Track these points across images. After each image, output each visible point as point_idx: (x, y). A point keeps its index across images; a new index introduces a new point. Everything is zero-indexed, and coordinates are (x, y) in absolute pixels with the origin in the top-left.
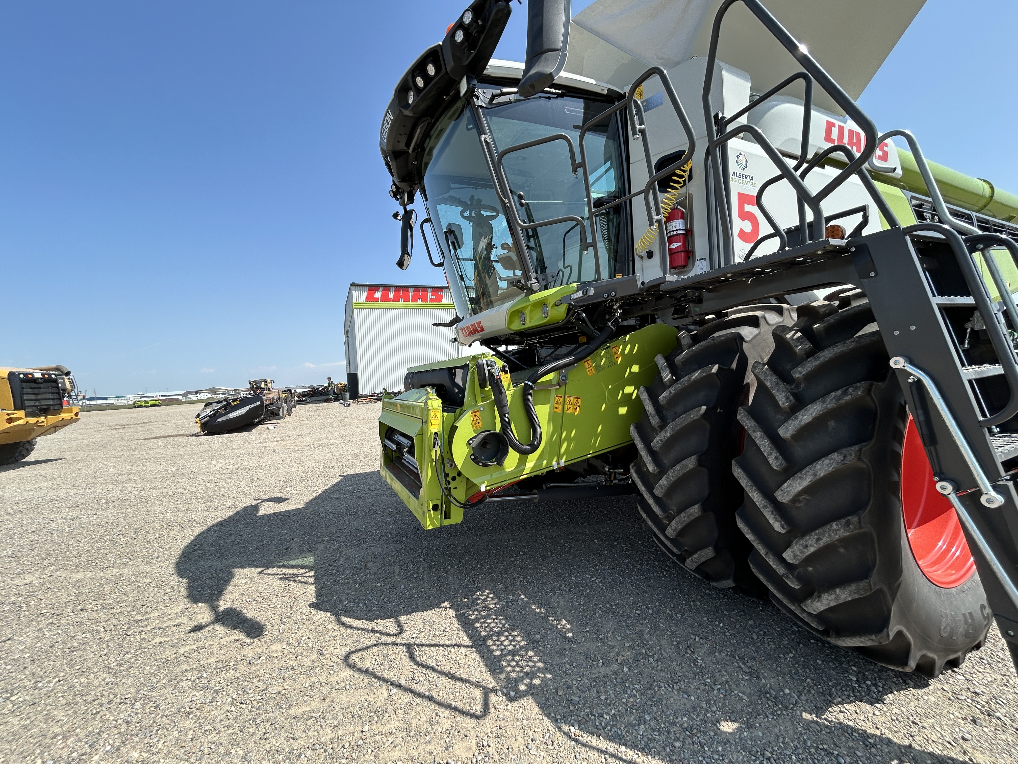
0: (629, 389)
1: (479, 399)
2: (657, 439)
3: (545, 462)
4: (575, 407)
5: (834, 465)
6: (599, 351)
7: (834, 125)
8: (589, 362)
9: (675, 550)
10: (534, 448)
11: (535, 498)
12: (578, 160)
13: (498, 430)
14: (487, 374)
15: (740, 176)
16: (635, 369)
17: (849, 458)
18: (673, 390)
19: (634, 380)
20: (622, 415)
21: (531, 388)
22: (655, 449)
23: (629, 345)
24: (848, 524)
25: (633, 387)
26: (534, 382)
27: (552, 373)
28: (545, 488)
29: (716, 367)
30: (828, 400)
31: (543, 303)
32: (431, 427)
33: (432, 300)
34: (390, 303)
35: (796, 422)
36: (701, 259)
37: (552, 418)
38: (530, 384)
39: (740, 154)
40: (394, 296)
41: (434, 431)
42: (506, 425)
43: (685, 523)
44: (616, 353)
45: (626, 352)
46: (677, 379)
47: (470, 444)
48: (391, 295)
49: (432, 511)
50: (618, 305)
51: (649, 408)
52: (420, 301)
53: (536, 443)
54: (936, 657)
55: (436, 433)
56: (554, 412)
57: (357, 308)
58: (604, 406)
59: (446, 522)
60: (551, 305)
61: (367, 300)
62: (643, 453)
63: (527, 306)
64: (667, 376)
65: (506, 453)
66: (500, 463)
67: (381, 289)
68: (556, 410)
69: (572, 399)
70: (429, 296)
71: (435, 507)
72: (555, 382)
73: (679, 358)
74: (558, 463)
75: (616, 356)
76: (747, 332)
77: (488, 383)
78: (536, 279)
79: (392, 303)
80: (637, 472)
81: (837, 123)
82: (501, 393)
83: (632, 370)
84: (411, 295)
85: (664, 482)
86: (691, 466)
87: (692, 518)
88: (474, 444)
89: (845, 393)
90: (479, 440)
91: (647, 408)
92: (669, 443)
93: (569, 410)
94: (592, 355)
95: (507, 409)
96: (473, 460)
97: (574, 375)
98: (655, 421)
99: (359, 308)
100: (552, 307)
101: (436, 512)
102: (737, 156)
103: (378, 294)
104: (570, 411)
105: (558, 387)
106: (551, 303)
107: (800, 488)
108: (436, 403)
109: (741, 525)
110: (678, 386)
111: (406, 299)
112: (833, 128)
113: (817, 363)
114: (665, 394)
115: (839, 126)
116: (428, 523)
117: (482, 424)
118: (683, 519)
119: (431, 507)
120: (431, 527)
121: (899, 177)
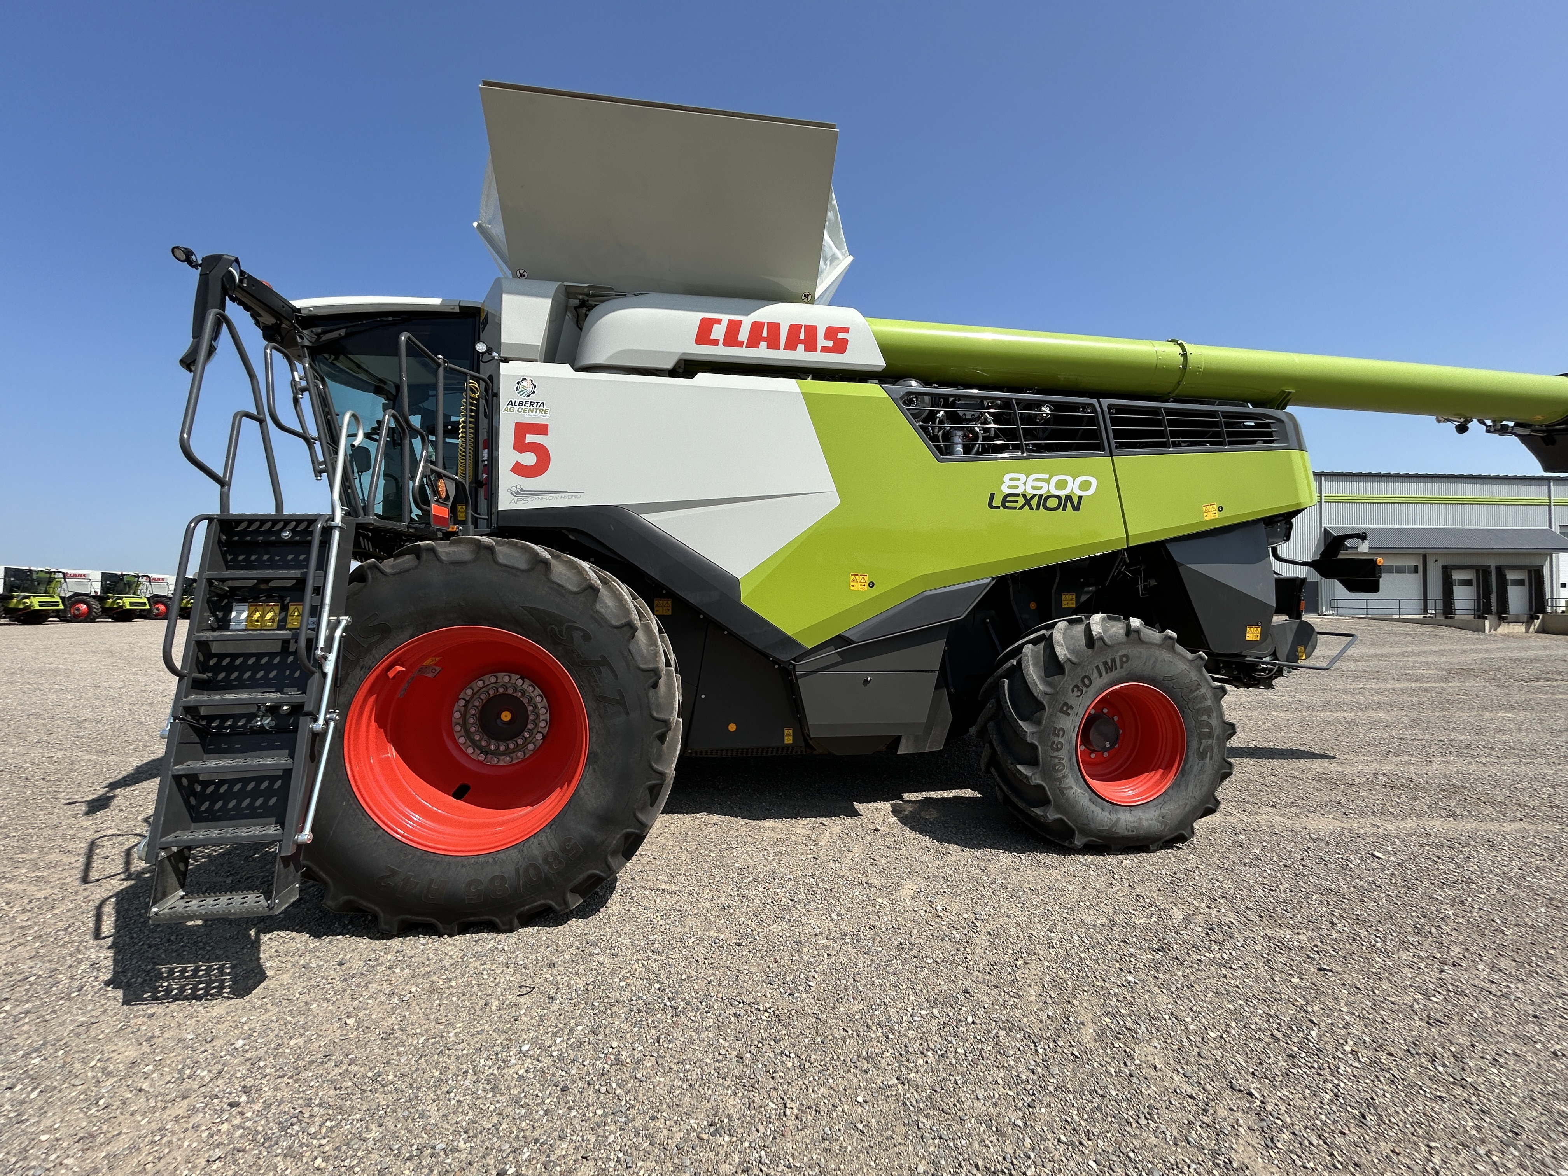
7: (718, 321)
39: (525, 380)
81: (733, 318)
102: (518, 383)
112: (715, 325)
115: (731, 321)
121: (880, 369)
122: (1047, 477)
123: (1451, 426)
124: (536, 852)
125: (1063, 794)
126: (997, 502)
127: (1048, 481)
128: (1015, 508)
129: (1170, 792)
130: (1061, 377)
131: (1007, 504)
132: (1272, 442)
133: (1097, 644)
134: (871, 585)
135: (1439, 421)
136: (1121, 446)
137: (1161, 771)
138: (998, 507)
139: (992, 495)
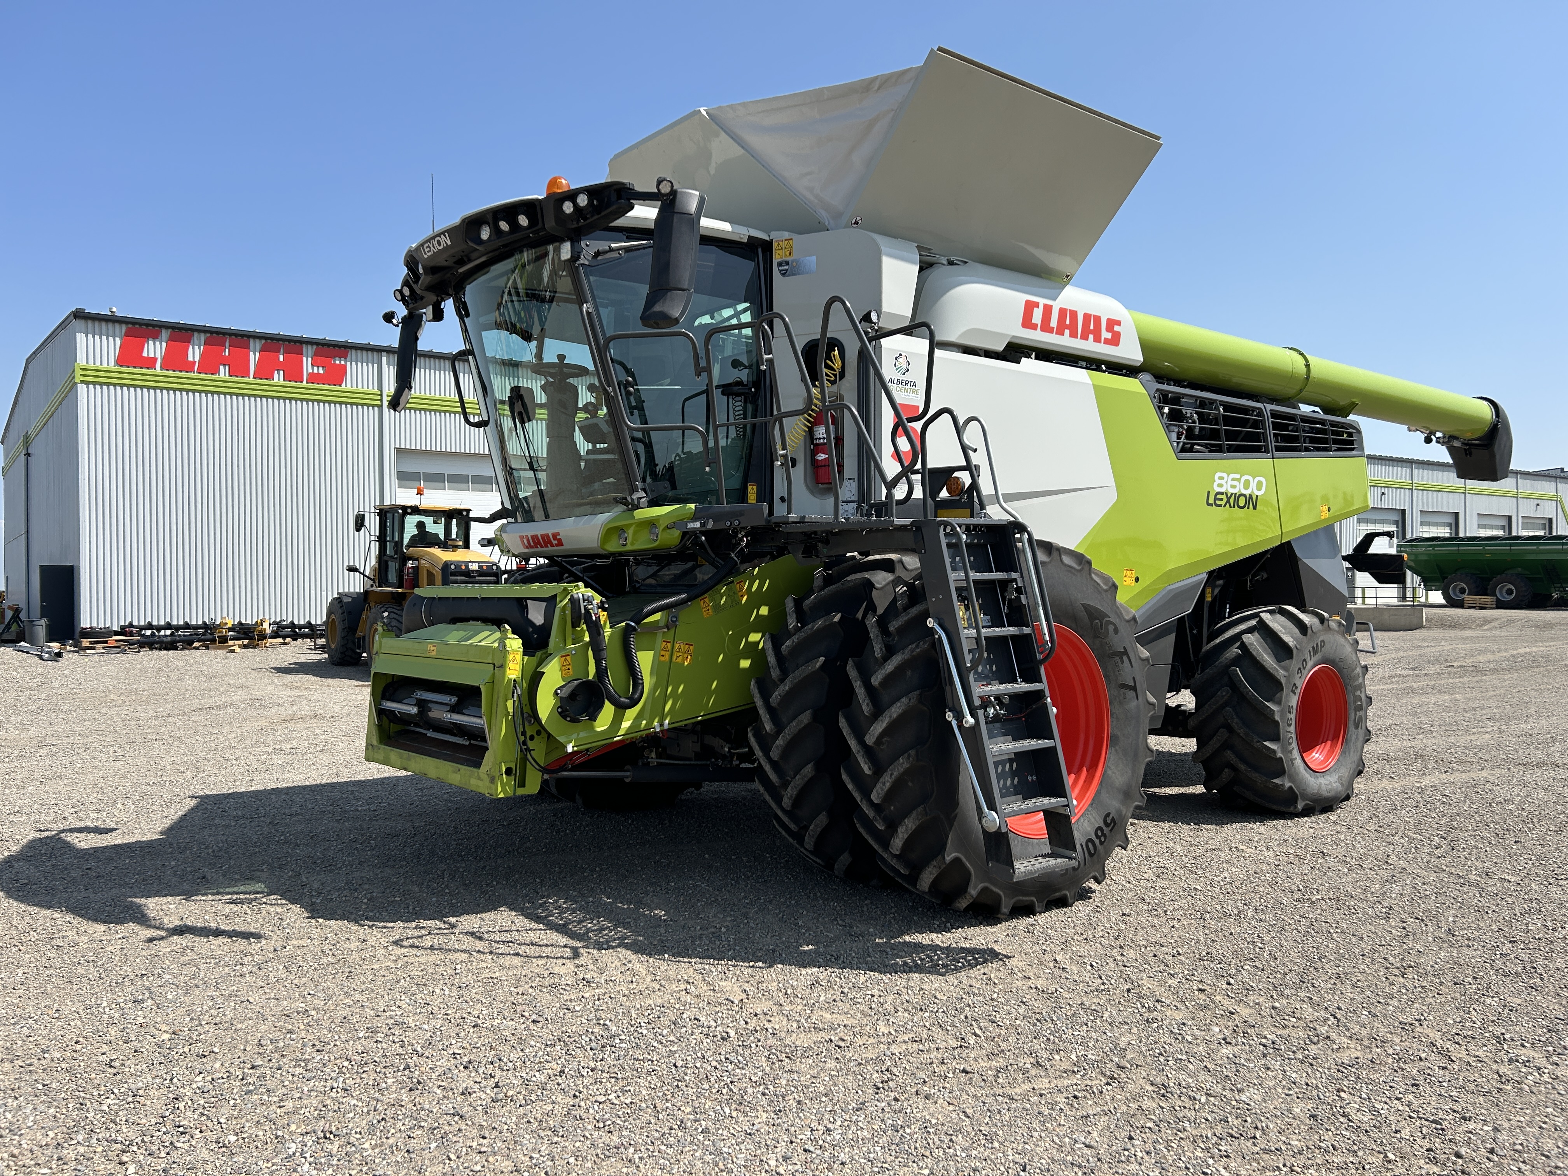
0: (754, 637)
1: (569, 641)
2: (777, 693)
3: (644, 722)
4: (686, 655)
5: (903, 707)
6: (718, 587)
7: (1037, 305)
8: (706, 600)
9: (792, 826)
10: (633, 703)
11: (627, 777)
12: (703, 363)
13: (590, 678)
14: (583, 611)
15: (899, 382)
16: (764, 611)
17: (912, 701)
18: (795, 638)
19: (760, 625)
20: (744, 670)
21: (634, 629)
22: (773, 705)
23: (757, 581)
24: (909, 756)
25: (760, 635)
26: (638, 622)
27: (660, 613)
28: (640, 764)
29: (839, 615)
30: (906, 651)
31: (651, 524)
32: (508, 672)
33: (312, 378)
34: (190, 375)
35: (883, 672)
36: (850, 479)
37: (656, 669)
38: (633, 624)
39: (901, 355)
40: (202, 357)
41: (513, 677)
42: (601, 672)
43: (800, 787)
44: (741, 590)
45: (754, 590)
46: (802, 627)
47: (557, 694)
48: (194, 353)
49: (504, 776)
50: (743, 533)
51: (771, 659)
52: (278, 378)
53: (636, 696)
54: (1001, 893)
55: (515, 680)
56: (660, 661)
57: (87, 383)
58: (721, 656)
59: (521, 792)
60: (662, 528)
61: (120, 362)
62: (762, 711)
63: (630, 525)
64: (792, 623)
65: (601, 706)
66: (593, 718)
67: (165, 334)
68: (662, 658)
69: (682, 646)
70: (308, 366)
71: (509, 772)
72: (662, 624)
73: (807, 602)
74: (661, 725)
75: (740, 594)
76: (881, 578)
77: (583, 621)
78: (644, 490)
79: (196, 375)
80: (754, 736)
81: (1042, 301)
82: (599, 634)
83: (760, 613)
84: (254, 358)
85: (780, 742)
86: (806, 721)
87: (806, 779)
88: (563, 693)
89: (917, 647)
90: (570, 690)
91: (769, 659)
92: (787, 698)
93: (678, 658)
94: (710, 592)
95: (605, 654)
96: (560, 713)
97: (686, 616)
98: (775, 673)
99: (94, 384)
100: (664, 529)
101: (509, 777)
102: (896, 358)
103: (155, 349)
104: (680, 660)
105: (666, 630)
106: (663, 525)
107: (881, 730)
108: (515, 644)
109: (844, 777)
110: (802, 635)
111: (239, 369)
112: (1035, 309)
113: (906, 618)
114: (788, 643)
115: (1045, 306)
116: (500, 789)
117: (573, 671)
118: (798, 782)
119: (504, 770)
120: (502, 795)
121: (1138, 364)
122: (1238, 476)
123: (1422, 437)
124: (1089, 829)
125: (1293, 764)
126: (1211, 501)
127: (1239, 480)
128: (1220, 506)
129: (1341, 759)
130: (1235, 380)
131: (1218, 502)
132: (1352, 449)
133: (1309, 631)
134: (1137, 580)
135: (1409, 430)
136: (1278, 449)
137: (1329, 742)
138: (1211, 505)
139: (1209, 492)
